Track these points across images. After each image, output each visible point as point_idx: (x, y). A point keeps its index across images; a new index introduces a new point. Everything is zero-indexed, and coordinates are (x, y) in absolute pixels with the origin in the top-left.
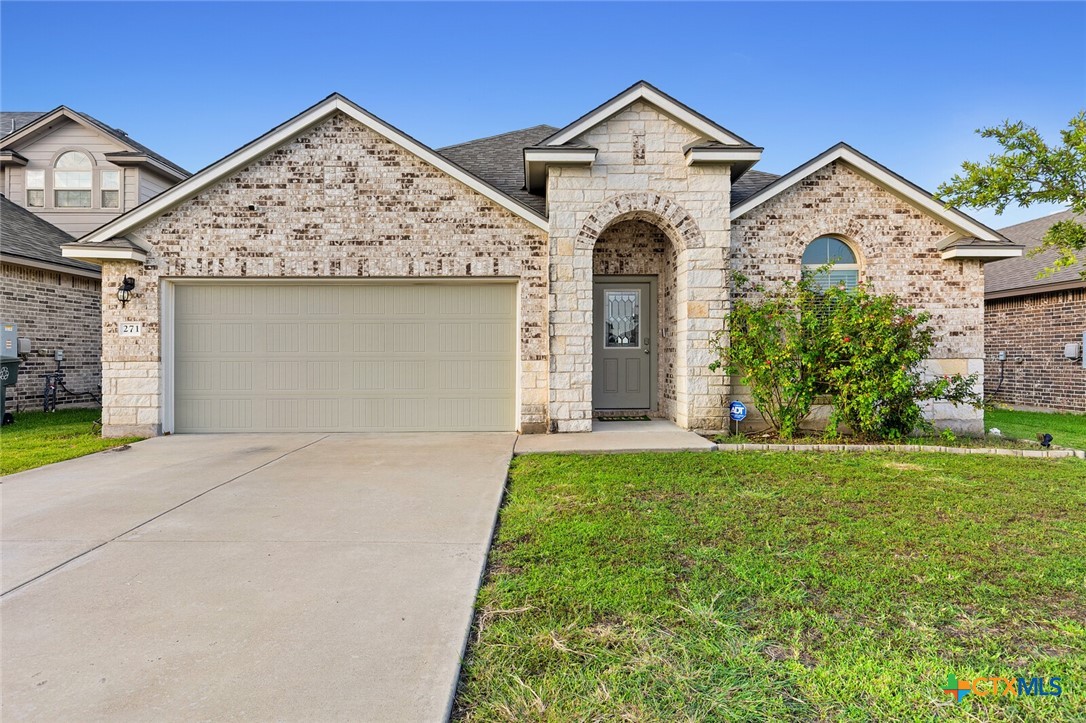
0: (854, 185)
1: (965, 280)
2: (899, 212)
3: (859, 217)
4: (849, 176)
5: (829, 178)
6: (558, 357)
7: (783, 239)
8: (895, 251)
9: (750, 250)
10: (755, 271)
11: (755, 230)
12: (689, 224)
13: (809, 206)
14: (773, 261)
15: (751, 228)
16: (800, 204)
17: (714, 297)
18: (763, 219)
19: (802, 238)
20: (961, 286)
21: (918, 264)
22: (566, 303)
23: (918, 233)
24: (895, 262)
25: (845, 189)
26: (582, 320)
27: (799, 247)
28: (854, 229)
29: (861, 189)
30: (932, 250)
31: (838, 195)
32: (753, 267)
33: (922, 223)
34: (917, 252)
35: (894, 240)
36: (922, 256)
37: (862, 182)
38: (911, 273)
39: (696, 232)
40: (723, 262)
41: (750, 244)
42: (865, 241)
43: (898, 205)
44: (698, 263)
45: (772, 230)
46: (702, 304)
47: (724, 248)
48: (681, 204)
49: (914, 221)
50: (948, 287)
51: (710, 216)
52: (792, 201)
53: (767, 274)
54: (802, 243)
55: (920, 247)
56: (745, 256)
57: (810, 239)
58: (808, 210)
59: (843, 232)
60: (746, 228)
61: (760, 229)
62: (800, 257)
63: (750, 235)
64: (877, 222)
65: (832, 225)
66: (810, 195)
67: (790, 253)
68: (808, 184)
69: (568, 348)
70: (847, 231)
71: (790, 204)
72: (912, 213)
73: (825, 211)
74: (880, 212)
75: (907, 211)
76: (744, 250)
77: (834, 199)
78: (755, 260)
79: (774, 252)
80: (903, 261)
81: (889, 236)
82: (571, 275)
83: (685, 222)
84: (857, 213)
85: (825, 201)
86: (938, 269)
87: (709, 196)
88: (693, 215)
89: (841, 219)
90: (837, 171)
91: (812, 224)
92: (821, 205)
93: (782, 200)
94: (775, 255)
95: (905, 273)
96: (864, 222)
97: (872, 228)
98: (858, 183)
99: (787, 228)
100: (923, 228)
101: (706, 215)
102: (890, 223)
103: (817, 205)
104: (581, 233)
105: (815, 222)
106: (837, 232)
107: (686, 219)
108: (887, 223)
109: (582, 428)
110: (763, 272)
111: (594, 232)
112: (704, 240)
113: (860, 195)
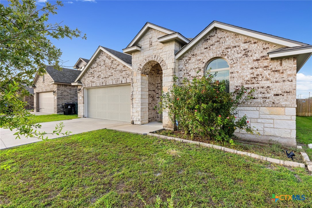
0: (224, 36)
1: (284, 68)
2: (245, 43)
3: (227, 48)
4: (222, 33)
5: (214, 35)
6: (134, 104)
7: (197, 62)
8: (244, 60)
9: (186, 68)
10: (188, 75)
11: (188, 61)
12: (163, 62)
13: (207, 48)
14: (193, 71)
15: (186, 60)
16: (203, 48)
17: (170, 85)
18: (190, 56)
19: (204, 61)
20: (281, 71)
21: (256, 64)
22: (135, 89)
23: (256, 50)
24: (244, 65)
25: (220, 38)
26: (138, 94)
27: (203, 64)
28: (224, 54)
29: (228, 37)
30: (263, 57)
31: (218, 41)
32: (187, 73)
33: (258, 45)
34: (255, 58)
35: (243, 55)
36: (258, 60)
37: (228, 34)
38: (252, 68)
39: (165, 65)
41: (186, 66)
42: (230, 58)
43: (246, 40)
44: (165, 74)
45: (193, 60)
47: (173, 69)
48: (161, 56)
49: (253, 45)
50: (273, 73)
51: (169, 59)
52: (200, 48)
53: (191, 75)
54: (204, 63)
55: (257, 56)
56: (184, 70)
57: (207, 60)
58: (206, 50)
59: (220, 56)
60: (185, 60)
61: (189, 60)
62: (203, 68)
63: (186, 62)
64: (235, 49)
65: (215, 54)
66: (206, 44)
67: (199, 67)
68: (206, 40)
69: (136, 101)
70: (221, 55)
71: (199, 49)
72: (252, 42)
73: (213, 49)
74: (236, 44)
75: (249, 42)
76: (184, 68)
77: (216, 43)
78: (187, 71)
79: (194, 67)
80: (248, 64)
81: (241, 54)
82: (136, 81)
83: (162, 62)
84: (226, 47)
85: (212, 45)
86: (267, 65)
87: (168, 52)
88: (164, 59)
89: (219, 51)
90: (217, 32)
91: (207, 55)
92: (211, 47)
93: (197, 48)
94: (194, 69)
95: (249, 69)
96: (229, 50)
97: (233, 52)
98: (226, 35)
99: (198, 58)
100: (258, 47)
101: (168, 59)
102: (241, 48)
103: (210, 47)
104: (138, 70)
105: (208, 54)
106: (217, 56)
107: (162, 61)
108: (240, 49)
110: (190, 75)
111: (141, 69)
112: (167, 67)
113: (227, 39)
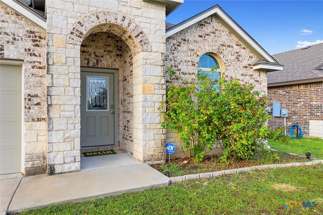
0: (220, 29)
1: (261, 80)
2: (237, 45)
3: (222, 45)
4: (218, 24)
5: (209, 23)
6: (54, 120)
7: (189, 53)
8: (236, 64)
9: (174, 56)
10: (176, 69)
11: (176, 46)
12: (142, 37)
13: (201, 36)
14: (185, 64)
15: (174, 45)
16: (197, 35)
17: (158, 82)
18: (180, 40)
19: (198, 53)
20: (260, 82)
21: (244, 71)
22: (60, 81)
23: (245, 56)
24: (236, 69)
25: (217, 30)
26: (73, 94)
27: (197, 57)
28: (220, 51)
29: (223, 31)
30: (249, 65)
31: (213, 33)
32: (175, 66)
33: (246, 52)
34: (244, 65)
35: (236, 59)
36: (246, 67)
37: (223, 28)
38: (242, 75)
39: (147, 42)
40: (162, 62)
41: (173, 53)
42: (225, 57)
43: (237, 42)
44: (148, 61)
45: (184, 47)
46: (151, 85)
47: (162, 53)
48: (138, 24)
49: (243, 50)
50: (255, 82)
51: (155, 34)
52: (193, 33)
53: (182, 71)
54: (198, 56)
55: (245, 63)
56: (171, 60)
57: (202, 54)
58: (200, 38)
59: (216, 52)
60: (172, 44)
61: (178, 46)
62: (197, 63)
63: (173, 48)
64: (229, 49)
65: (211, 48)
66: (201, 31)
67: (193, 60)
68: (200, 25)
69: (62, 113)
70: (217, 51)
71: (192, 34)
72: (242, 47)
73: (208, 40)
74: (230, 44)
75: (240, 45)
76: (171, 57)
77: (211, 34)
78: (176, 63)
79: (185, 59)
80: (239, 69)
81: (234, 56)
82: (64, 61)
83: (141, 35)
84: (222, 43)
85: (208, 35)
86: (252, 74)
87: (154, 21)
88: (145, 31)
89: (215, 45)
90: (213, 20)
91: (202, 46)
92: (206, 37)
93: (189, 31)
94: (185, 61)
95: (240, 75)
96: (224, 48)
97: (227, 51)
98: (222, 28)
99: (191, 47)
100: (246, 54)
101: (152, 32)
102: (234, 50)
103: (205, 37)
104: (72, 33)
105: (204, 45)
106: (213, 52)
107: (141, 33)
108: (233, 50)
109: (73, 169)
110: (180, 69)
111: (81, 33)
112: (151, 47)
113: (222, 34)
